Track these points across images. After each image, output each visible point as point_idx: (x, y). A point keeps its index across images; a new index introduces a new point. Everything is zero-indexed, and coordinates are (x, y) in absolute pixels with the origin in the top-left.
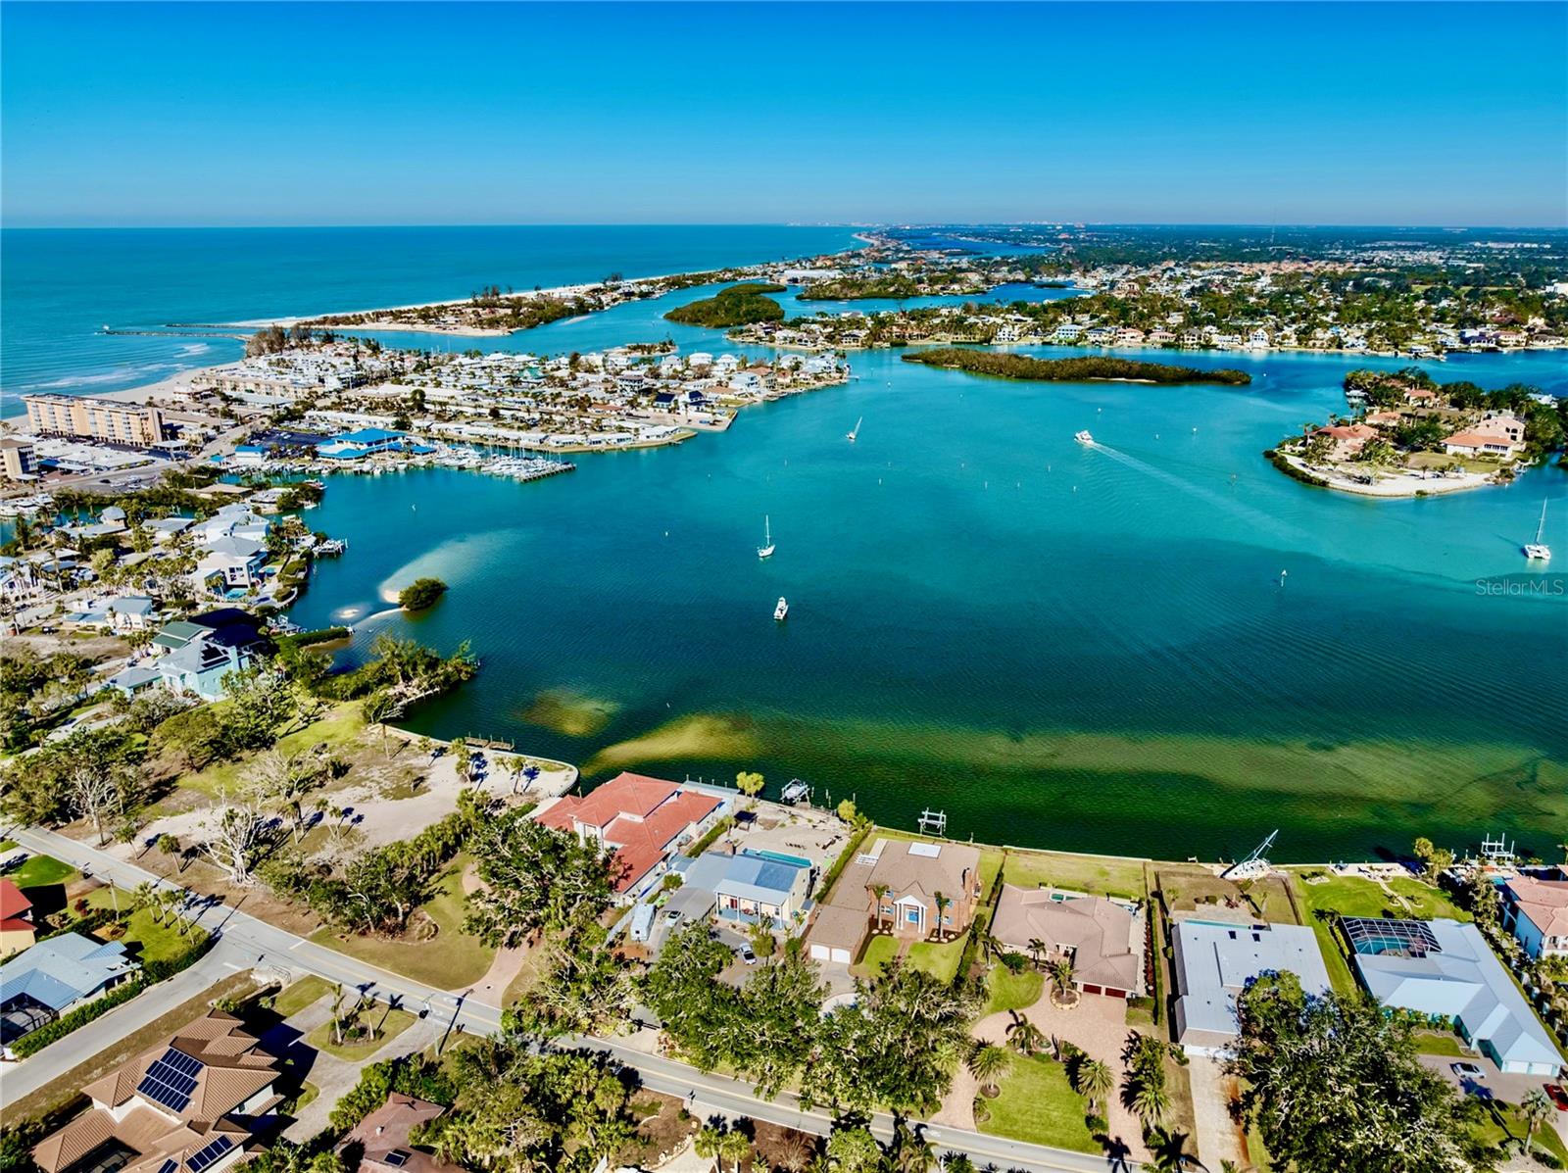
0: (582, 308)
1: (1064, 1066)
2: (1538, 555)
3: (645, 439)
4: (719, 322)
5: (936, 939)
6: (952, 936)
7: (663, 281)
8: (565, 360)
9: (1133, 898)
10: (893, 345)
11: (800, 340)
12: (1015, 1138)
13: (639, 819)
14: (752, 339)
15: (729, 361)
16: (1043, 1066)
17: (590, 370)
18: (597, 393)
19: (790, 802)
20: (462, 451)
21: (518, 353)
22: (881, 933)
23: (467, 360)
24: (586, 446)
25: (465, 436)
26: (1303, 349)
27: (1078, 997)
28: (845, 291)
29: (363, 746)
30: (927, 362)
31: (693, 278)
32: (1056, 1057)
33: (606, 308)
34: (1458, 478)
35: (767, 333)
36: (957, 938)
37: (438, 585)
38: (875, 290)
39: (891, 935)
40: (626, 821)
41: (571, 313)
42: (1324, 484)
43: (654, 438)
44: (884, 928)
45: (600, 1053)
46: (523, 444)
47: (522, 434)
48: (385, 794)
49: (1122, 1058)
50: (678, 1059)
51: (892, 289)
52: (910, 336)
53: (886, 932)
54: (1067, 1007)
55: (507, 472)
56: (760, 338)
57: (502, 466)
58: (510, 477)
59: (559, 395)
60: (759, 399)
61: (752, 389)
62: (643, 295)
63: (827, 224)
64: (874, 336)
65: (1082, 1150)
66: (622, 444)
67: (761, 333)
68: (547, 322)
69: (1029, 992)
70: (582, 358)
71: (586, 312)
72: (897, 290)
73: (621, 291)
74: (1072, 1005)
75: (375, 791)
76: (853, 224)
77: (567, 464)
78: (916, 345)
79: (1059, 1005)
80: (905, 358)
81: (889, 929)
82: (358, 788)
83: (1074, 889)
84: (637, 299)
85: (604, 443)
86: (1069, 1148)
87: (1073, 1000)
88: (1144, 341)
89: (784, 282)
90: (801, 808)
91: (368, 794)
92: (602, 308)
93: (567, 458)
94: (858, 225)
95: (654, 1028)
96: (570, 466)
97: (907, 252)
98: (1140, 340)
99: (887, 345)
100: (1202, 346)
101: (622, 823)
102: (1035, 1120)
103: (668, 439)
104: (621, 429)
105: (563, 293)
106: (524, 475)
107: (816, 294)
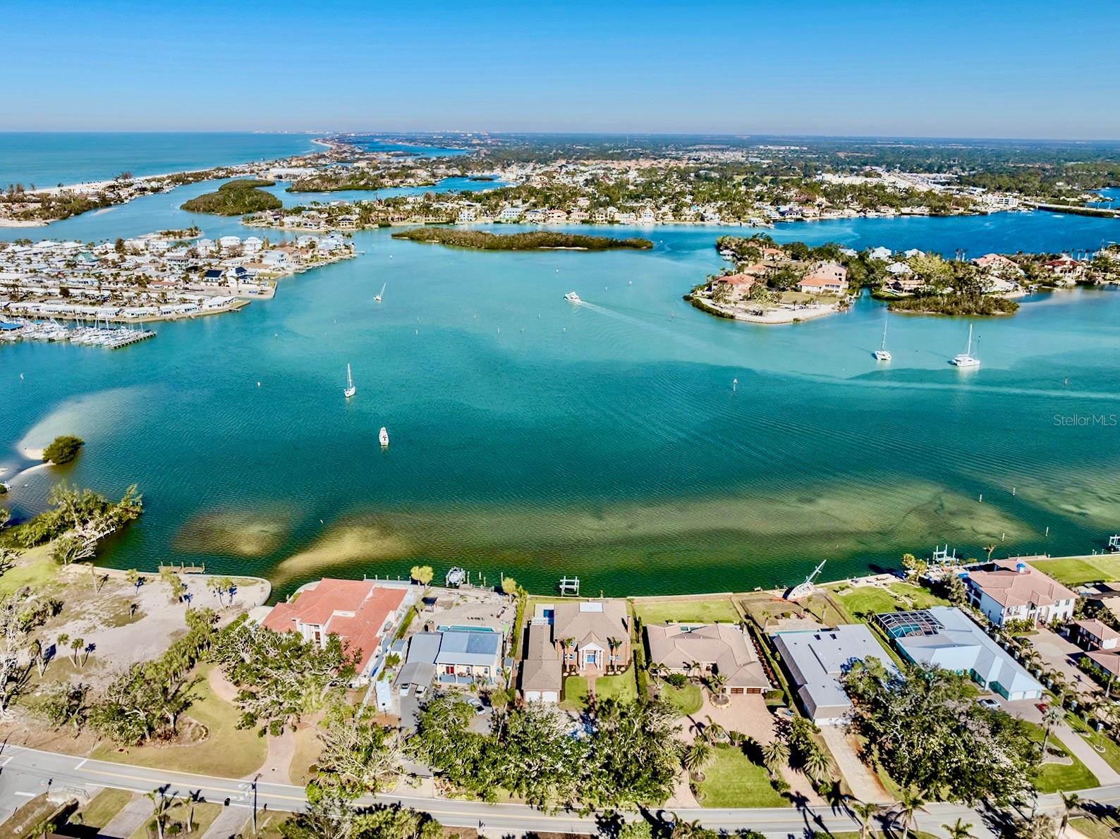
0: (105, 203)
1: (740, 749)
2: (884, 357)
3: (208, 308)
4: (231, 211)
5: (613, 673)
6: (623, 669)
7: (169, 177)
8: (111, 246)
9: (735, 622)
10: (381, 226)
11: (306, 224)
12: (729, 807)
13: (351, 614)
14: (264, 224)
15: (255, 242)
16: (726, 752)
17: (136, 253)
18: (151, 271)
19: (454, 586)
20: (47, 326)
21: (65, 241)
22: (570, 675)
23: (18, 248)
24: (158, 316)
25: (43, 313)
26: (678, 222)
27: (729, 698)
28: (325, 184)
29: (65, 585)
30: (412, 239)
31: (191, 175)
32: (733, 744)
33: (126, 201)
34: (815, 308)
35: (276, 219)
36: (626, 669)
37: (76, 440)
38: (349, 184)
39: (578, 675)
40: (341, 617)
41: (95, 206)
42: (732, 317)
43: (216, 307)
44: (571, 671)
45: (392, 805)
46: (100, 317)
47: (97, 308)
48: (107, 623)
49: (776, 736)
50: (457, 798)
51: (362, 183)
52: (392, 219)
53: (573, 673)
54: (724, 706)
55: (97, 342)
56: (271, 224)
57: (87, 336)
58: (100, 345)
59: (118, 274)
60: (290, 272)
61: (283, 264)
62: (155, 190)
63: (286, 132)
64: (365, 219)
65: (777, 806)
66: (189, 313)
67: (271, 219)
68: (77, 214)
69: (694, 701)
70: (126, 243)
71: (109, 205)
72: (367, 184)
73: (134, 187)
74: (727, 705)
75: (96, 622)
76: (307, 132)
77: (148, 332)
78: (398, 226)
79: (719, 706)
80: (394, 236)
81: (575, 671)
82: (79, 621)
83: (693, 621)
84: (150, 193)
85: (173, 313)
86: (768, 806)
87: (726, 701)
88: (567, 219)
89: (270, 178)
90: (465, 589)
91: (91, 625)
92: (122, 201)
93: (146, 326)
94: (311, 132)
95: (428, 777)
96: (150, 333)
97: (361, 154)
98: (564, 218)
99: (377, 226)
100: (609, 222)
101: (336, 619)
102: (737, 791)
103: (227, 307)
104: (184, 301)
105: (80, 189)
106: (113, 343)
107: (301, 188)
